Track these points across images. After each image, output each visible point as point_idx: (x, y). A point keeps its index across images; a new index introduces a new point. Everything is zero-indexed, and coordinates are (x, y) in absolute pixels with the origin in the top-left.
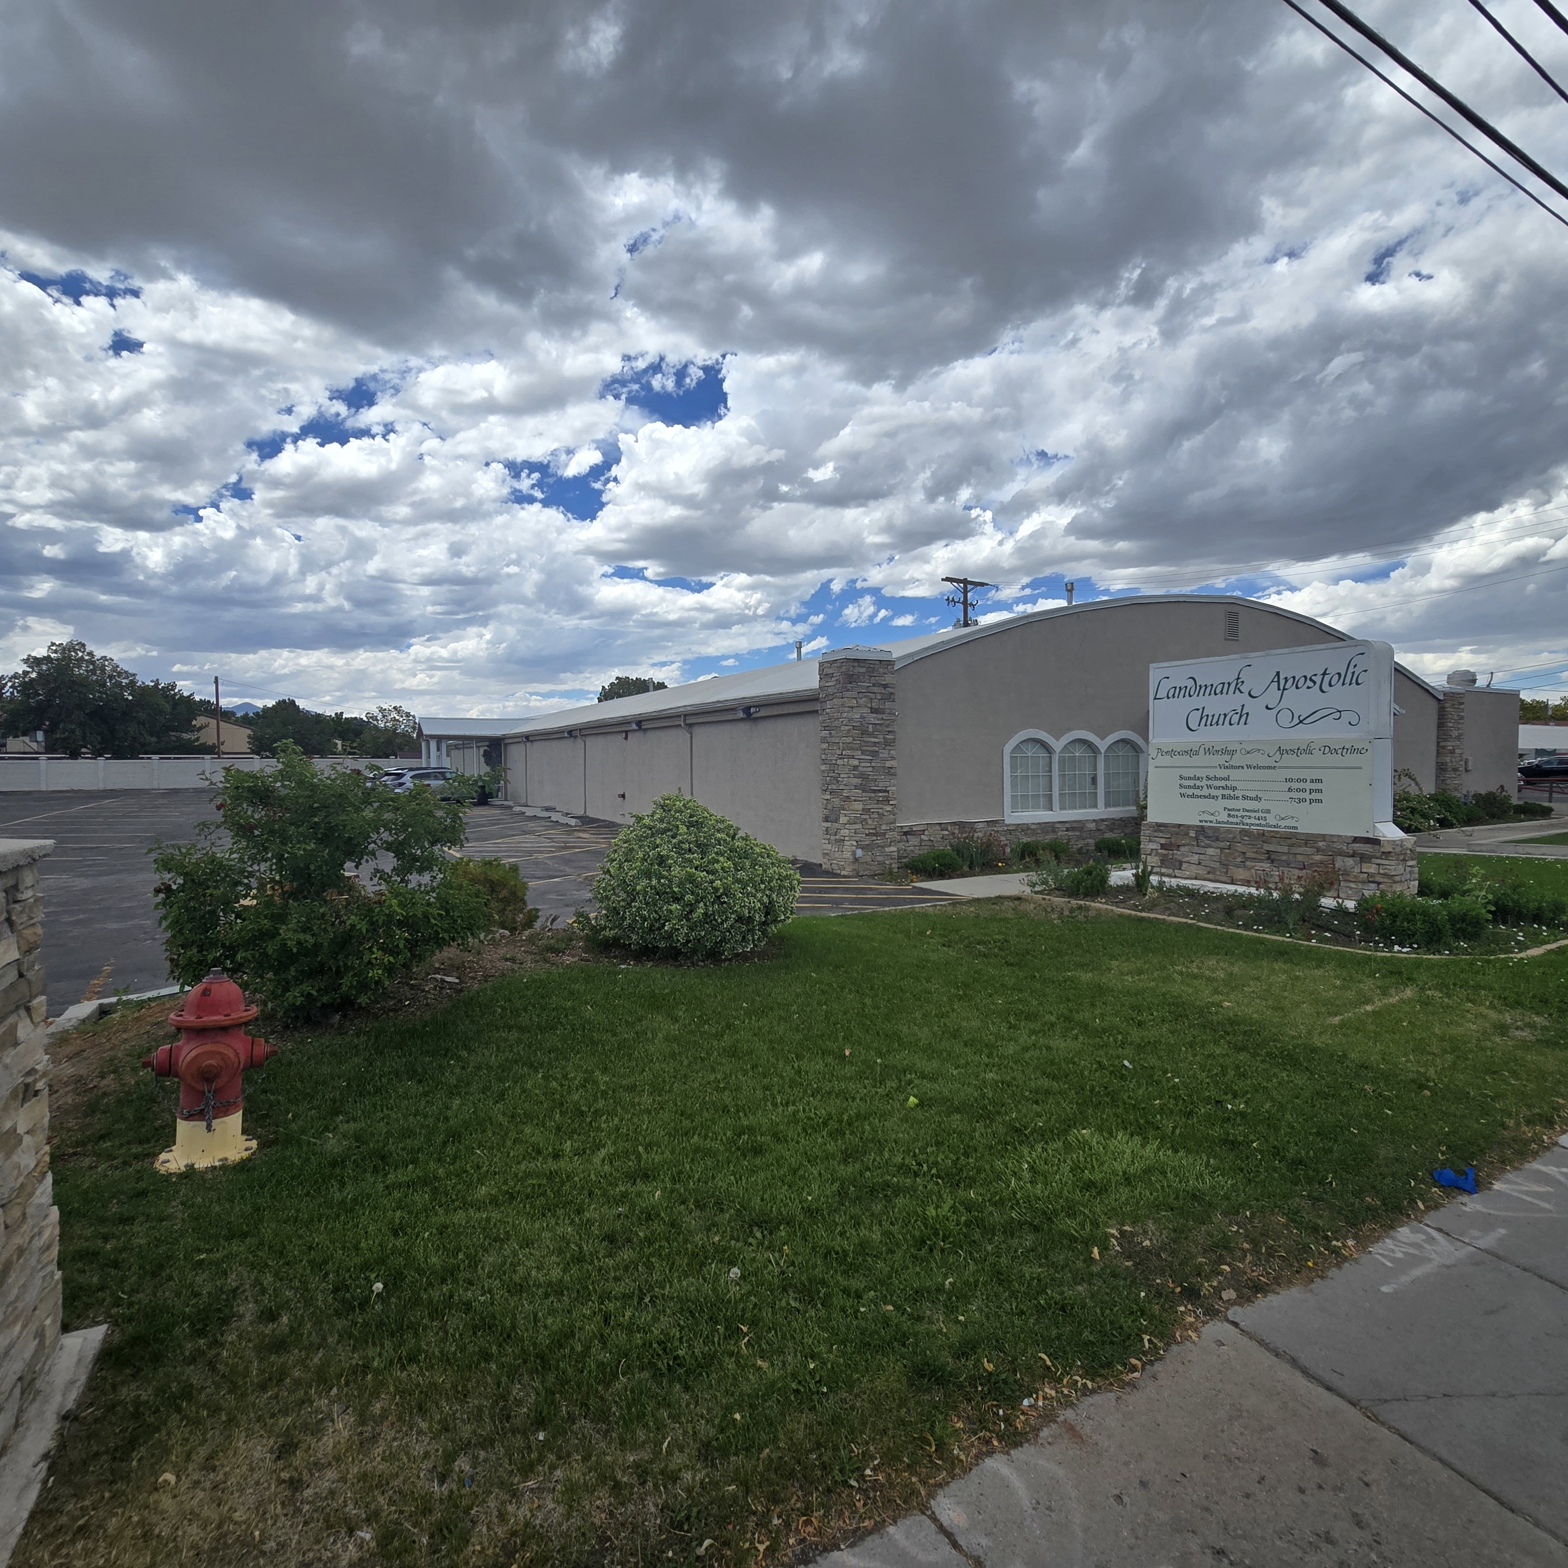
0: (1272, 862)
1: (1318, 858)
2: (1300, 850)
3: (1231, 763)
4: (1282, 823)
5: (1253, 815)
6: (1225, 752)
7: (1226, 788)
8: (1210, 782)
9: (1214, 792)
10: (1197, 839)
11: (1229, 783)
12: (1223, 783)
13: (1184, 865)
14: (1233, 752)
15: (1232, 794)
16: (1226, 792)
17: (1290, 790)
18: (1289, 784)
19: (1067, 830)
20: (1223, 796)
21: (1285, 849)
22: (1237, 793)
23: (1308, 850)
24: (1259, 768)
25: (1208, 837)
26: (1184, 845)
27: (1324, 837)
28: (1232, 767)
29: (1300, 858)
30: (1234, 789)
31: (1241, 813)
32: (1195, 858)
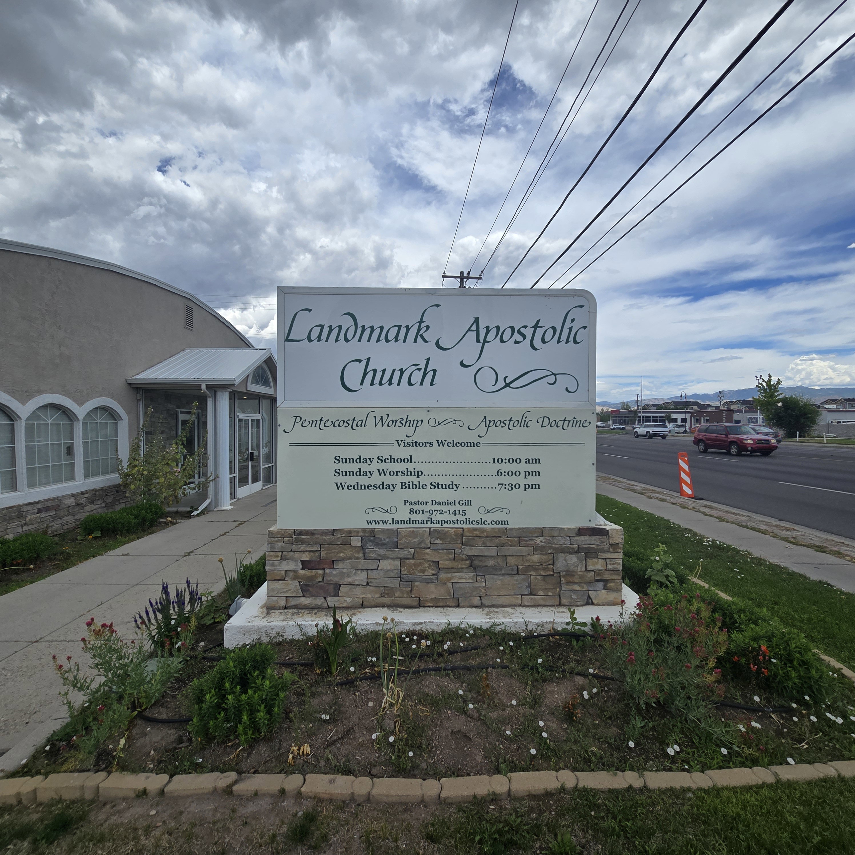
0: (475, 569)
1: (536, 558)
2: (512, 550)
3: (415, 438)
4: (489, 518)
5: (445, 508)
6: (405, 422)
7: (408, 472)
8: (383, 466)
9: (388, 480)
10: (362, 548)
11: (411, 467)
12: (402, 467)
13: (343, 590)
14: (416, 424)
15: (416, 481)
16: (407, 479)
17: (499, 473)
18: (498, 466)
19: (39, 511)
20: (403, 485)
21: (493, 551)
22: (423, 480)
23: (523, 550)
24: (454, 444)
25: (382, 545)
26: (343, 560)
27: (541, 532)
28: (415, 444)
29: (511, 561)
30: (419, 474)
31: (429, 507)
32: (361, 577)
